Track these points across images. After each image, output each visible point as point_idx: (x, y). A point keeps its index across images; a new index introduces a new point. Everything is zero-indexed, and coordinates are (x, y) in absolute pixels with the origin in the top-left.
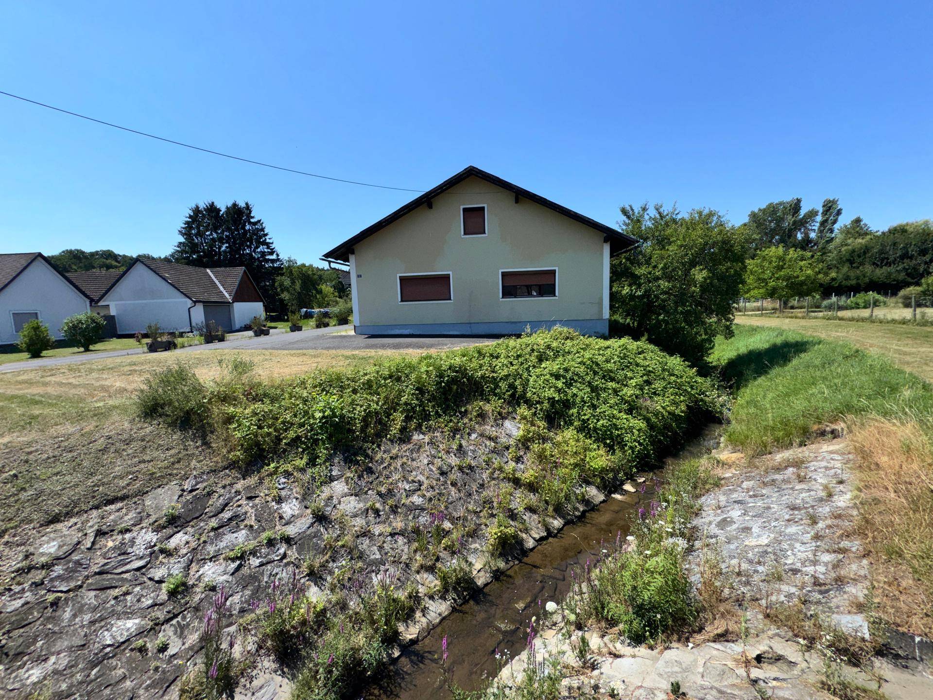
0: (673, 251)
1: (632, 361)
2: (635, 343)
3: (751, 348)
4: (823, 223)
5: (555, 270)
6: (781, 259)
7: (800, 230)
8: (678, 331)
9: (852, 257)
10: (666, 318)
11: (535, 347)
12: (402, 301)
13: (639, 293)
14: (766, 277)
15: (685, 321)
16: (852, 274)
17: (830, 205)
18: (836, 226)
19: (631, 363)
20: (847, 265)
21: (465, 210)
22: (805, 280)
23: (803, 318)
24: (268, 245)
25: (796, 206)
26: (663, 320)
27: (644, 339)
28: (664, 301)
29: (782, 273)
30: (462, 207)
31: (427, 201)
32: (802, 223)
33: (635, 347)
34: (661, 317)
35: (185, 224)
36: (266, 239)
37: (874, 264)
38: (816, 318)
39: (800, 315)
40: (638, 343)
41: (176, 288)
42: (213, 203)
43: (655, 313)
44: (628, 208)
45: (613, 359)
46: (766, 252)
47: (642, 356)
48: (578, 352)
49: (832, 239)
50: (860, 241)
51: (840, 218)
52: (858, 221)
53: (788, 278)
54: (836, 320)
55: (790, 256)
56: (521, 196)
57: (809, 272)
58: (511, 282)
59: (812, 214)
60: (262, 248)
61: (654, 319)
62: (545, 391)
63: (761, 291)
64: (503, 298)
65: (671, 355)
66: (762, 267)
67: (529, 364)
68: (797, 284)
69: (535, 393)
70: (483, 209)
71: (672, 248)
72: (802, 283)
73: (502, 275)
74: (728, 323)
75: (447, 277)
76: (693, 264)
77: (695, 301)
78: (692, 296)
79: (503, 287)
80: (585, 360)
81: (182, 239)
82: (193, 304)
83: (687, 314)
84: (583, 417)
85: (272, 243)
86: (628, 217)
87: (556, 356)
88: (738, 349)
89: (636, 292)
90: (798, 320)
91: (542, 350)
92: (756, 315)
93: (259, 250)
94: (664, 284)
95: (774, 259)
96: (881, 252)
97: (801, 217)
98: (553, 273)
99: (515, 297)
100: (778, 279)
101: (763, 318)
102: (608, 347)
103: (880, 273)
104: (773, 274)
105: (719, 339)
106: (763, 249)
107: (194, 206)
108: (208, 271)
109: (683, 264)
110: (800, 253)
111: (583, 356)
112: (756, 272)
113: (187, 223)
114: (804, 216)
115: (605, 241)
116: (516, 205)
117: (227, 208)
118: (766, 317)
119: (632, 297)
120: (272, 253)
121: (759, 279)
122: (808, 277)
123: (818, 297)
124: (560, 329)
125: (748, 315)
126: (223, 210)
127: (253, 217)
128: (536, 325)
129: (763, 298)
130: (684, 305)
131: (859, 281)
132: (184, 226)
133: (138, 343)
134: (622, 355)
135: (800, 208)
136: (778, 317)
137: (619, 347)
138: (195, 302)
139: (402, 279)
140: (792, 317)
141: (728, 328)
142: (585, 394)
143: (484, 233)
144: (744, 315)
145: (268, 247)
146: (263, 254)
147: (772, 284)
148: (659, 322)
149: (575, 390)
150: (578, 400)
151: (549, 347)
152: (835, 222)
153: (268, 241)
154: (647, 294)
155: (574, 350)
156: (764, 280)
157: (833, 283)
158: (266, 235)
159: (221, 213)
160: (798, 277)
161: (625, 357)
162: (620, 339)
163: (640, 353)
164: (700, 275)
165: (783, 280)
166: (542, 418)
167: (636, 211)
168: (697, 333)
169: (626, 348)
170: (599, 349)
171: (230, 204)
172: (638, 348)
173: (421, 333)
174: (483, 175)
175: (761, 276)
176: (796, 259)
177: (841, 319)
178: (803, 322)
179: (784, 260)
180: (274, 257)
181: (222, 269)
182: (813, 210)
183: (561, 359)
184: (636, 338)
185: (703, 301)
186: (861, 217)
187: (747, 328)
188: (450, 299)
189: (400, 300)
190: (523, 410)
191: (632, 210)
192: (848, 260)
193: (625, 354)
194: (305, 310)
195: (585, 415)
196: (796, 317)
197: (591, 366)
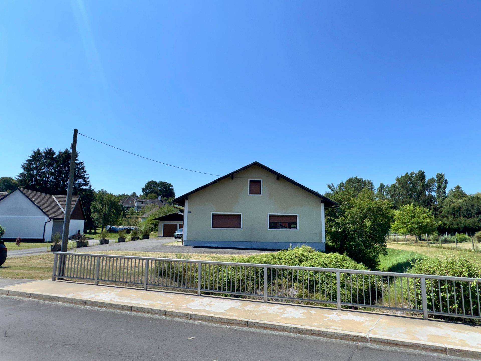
0: (355, 211)
1: (341, 264)
2: (341, 256)
3: (399, 262)
4: (439, 187)
5: (297, 215)
6: (413, 211)
7: (427, 190)
8: (360, 251)
9: (454, 212)
10: (354, 244)
11: (297, 255)
12: (213, 227)
13: (340, 231)
14: (406, 221)
15: (364, 245)
16: (454, 222)
17: (440, 177)
18: (447, 190)
19: (341, 265)
20: (452, 216)
21: (250, 181)
22: (427, 225)
23: (427, 247)
24: (84, 179)
25: (422, 176)
26: (353, 245)
27: (345, 254)
28: (352, 235)
29: (414, 220)
30: (249, 180)
31: (231, 176)
32: (428, 186)
33: (341, 258)
34: (352, 243)
35: (27, 161)
36: (84, 175)
37: (465, 216)
38: (433, 247)
39: (425, 245)
40: (342, 256)
41: (40, 208)
42: (51, 149)
43: (348, 241)
44: (332, 186)
45: (332, 263)
46: (405, 207)
47: (345, 262)
48: (316, 259)
49: (446, 197)
50: (460, 201)
51: (448, 185)
52: (458, 188)
53: (418, 223)
54: (441, 248)
55: (417, 210)
56: (280, 177)
57: (428, 220)
58: (274, 220)
59: (432, 181)
60: (79, 181)
61: (347, 244)
62: (305, 276)
63: (405, 230)
64: (269, 228)
65: (359, 263)
66: (404, 215)
67: (296, 263)
68: (423, 227)
69: (301, 276)
70: (260, 181)
71: (354, 209)
72: (426, 226)
73: (269, 216)
74: (384, 248)
75: (239, 216)
76: (365, 217)
77: (367, 235)
78: (365, 233)
79: (270, 223)
80: (320, 262)
81: (22, 171)
82: (49, 220)
83: (364, 242)
84: (323, 288)
85: (88, 178)
86: (332, 190)
87: (307, 260)
88: (392, 262)
89: (339, 230)
90: (424, 248)
91: (300, 257)
92: (403, 244)
93: (77, 182)
94: (352, 227)
95: (409, 212)
96: (467, 210)
97: (426, 182)
98: (296, 216)
99: (276, 229)
100: (413, 223)
101: (407, 246)
102: (329, 257)
103: (469, 222)
104: (410, 220)
105: (381, 256)
106: (403, 205)
107: (36, 150)
108: (54, 197)
109: (360, 217)
110: (423, 209)
111: (319, 260)
112: (401, 218)
113: (29, 161)
114: (428, 182)
115: (322, 202)
116: (277, 181)
117: (60, 152)
118: (409, 245)
119: (336, 232)
120: (86, 185)
121: (403, 222)
122: (428, 223)
123: (436, 234)
124: (305, 247)
125: (399, 244)
126: (57, 154)
127: (77, 160)
128: (295, 244)
129: (406, 234)
130: (362, 237)
131: (459, 226)
132: (26, 162)
133: (17, 245)
134: (336, 261)
135: (424, 177)
136: (414, 246)
137: (334, 257)
138: (50, 219)
139: (214, 215)
140: (421, 246)
141: (384, 250)
142: (323, 278)
143: (260, 194)
144: (397, 244)
145: (85, 181)
146: (80, 184)
147: (410, 226)
148: (351, 246)
149: (318, 276)
150: (320, 280)
151: (303, 255)
152: (445, 187)
153: (86, 176)
154: (344, 231)
155: (314, 257)
156: (405, 223)
157: (446, 226)
158: (85, 172)
159: (55, 156)
160: (422, 223)
161: (337, 262)
162: (334, 253)
163: (344, 261)
164: (368, 223)
165: (415, 224)
166: (305, 288)
167: (335, 187)
168: (370, 252)
169: (337, 258)
170: (325, 258)
171: (63, 151)
172: (343, 258)
173: (223, 246)
174: (261, 166)
175: (404, 221)
176: (420, 212)
177: (444, 248)
178: (426, 249)
179: (414, 213)
180: (88, 187)
181: (61, 196)
182: (432, 179)
183: (309, 261)
184: (341, 253)
185: (371, 235)
186: (460, 186)
187: (397, 251)
188: (240, 228)
189: (211, 227)
190: (297, 284)
191: (333, 186)
192: (452, 214)
193: (337, 261)
194: (110, 226)
195: (324, 287)
196: (423, 246)
197: (324, 266)
